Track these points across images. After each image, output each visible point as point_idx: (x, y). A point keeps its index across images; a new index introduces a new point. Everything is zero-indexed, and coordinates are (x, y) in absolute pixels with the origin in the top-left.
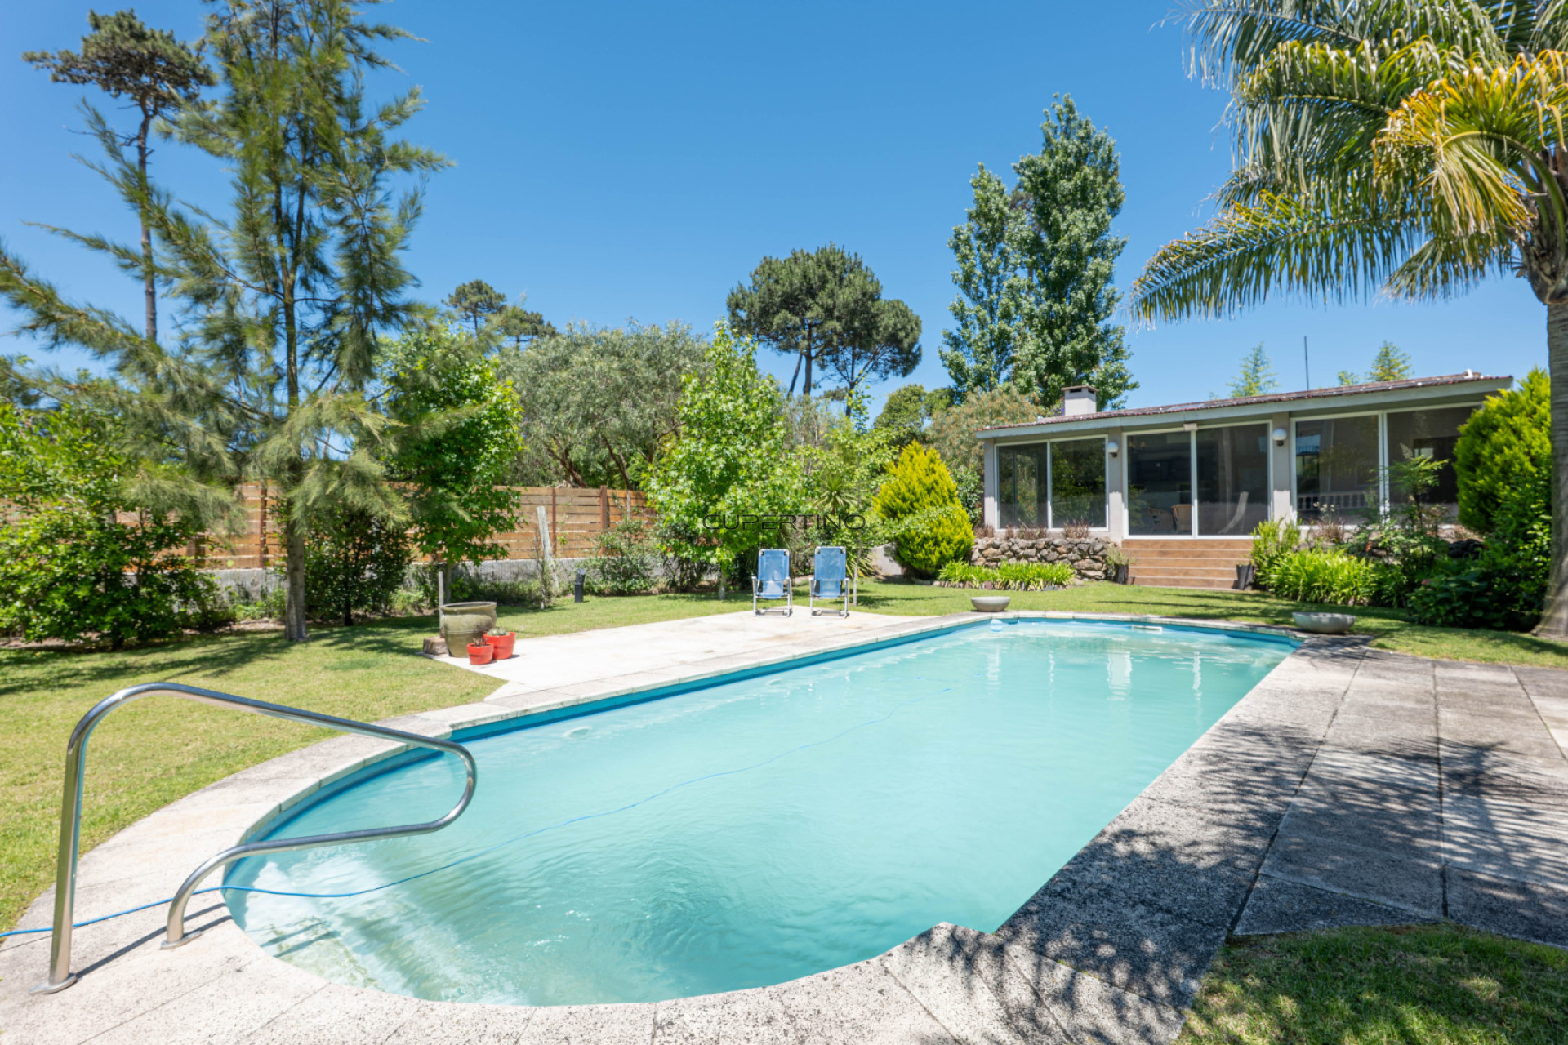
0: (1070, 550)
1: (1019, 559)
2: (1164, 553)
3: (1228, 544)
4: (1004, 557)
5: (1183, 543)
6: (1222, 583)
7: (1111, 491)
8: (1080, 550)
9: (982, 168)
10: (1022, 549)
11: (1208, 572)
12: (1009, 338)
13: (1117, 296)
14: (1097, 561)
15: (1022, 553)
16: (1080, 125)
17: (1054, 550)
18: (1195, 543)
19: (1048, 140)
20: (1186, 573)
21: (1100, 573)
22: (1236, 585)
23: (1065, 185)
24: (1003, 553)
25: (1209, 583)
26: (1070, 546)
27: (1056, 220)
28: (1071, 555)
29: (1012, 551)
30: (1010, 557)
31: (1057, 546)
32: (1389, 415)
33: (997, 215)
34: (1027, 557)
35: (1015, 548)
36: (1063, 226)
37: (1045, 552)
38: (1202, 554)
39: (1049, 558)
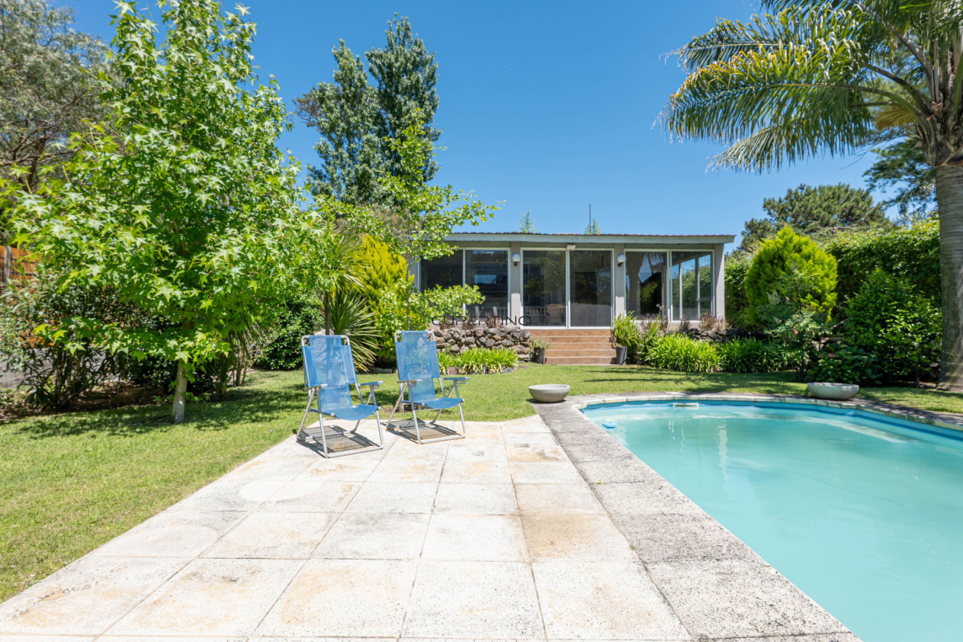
0: (504, 337)
1: (460, 346)
2: (554, 339)
3: (590, 332)
4: (448, 344)
5: (562, 332)
6: (604, 361)
7: (513, 292)
8: (513, 337)
9: (342, 44)
10: (463, 337)
11: (591, 353)
12: (369, 177)
13: (436, 167)
14: (526, 346)
15: (463, 340)
16: (416, 42)
17: (490, 338)
18: (569, 331)
19: (391, 45)
20: (577, 354)
21: (528, 356)
22: (615, 361)
23: (405, 81)
24: (446, 341)
25: (596, 361)
26: (503, 334)
27: (400, 103)
28: (505, 341)
29: (455, 339)
30: (452, 344)
31: (493, 334)
32: (673, 253)
33: (359, 84)
34: (467, 344)
35: (457, 336)
36: (404, 109)
37: (483, 340)
38: (578, 340)
39: (488, 345)
